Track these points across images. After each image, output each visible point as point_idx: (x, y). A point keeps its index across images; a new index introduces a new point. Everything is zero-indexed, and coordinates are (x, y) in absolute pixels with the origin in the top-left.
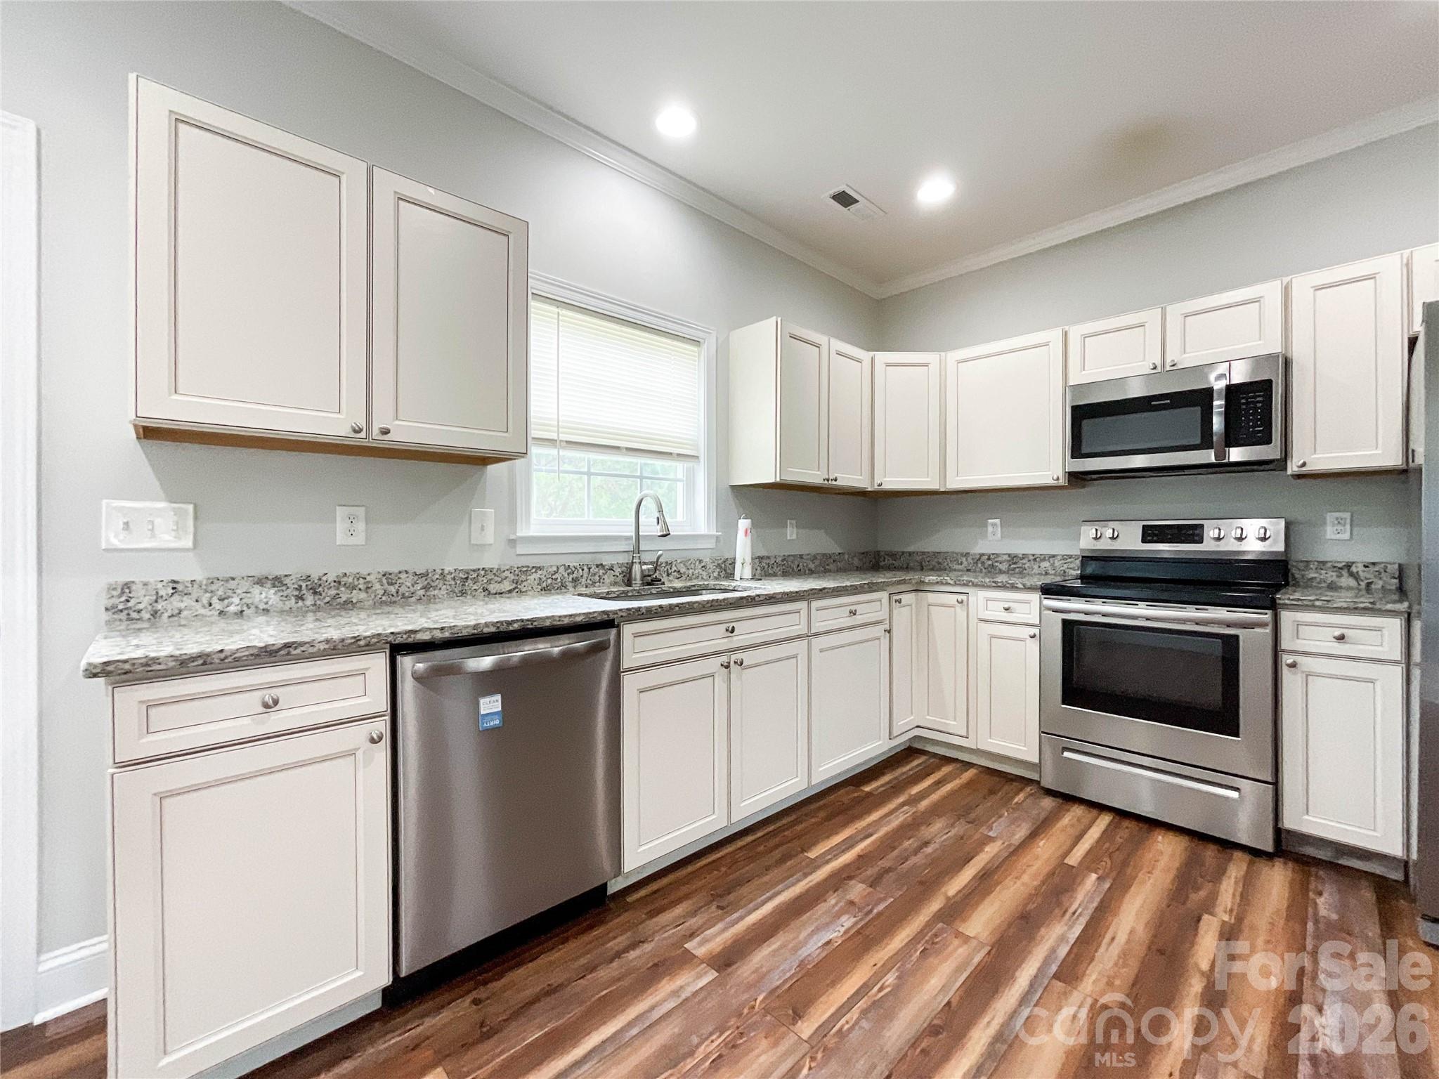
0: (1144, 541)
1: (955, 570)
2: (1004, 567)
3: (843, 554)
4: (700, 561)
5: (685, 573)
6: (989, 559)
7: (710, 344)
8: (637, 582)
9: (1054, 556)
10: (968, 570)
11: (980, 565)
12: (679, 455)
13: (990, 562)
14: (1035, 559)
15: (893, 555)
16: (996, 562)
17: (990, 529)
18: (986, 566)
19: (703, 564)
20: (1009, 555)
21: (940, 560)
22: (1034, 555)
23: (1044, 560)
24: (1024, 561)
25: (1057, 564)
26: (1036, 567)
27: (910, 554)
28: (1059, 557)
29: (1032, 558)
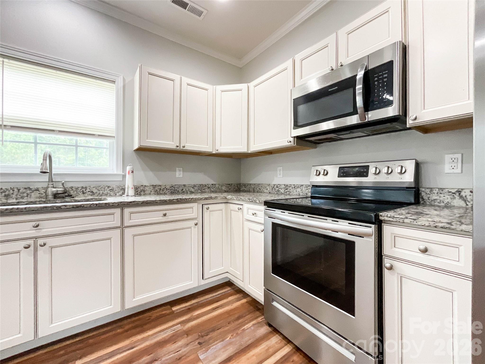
0: (339, 176)
1: (265, 193)
2: (282, 191)
3: (215, 185)
4: (109, 187)
5: (96, 193)
6: (277, 187)
7: (120, 82)
8: (50, 197)
9: (302, 185)
10: (270, 193)
11: (274, 190)
12: (99, 135)
13: (278, 189)
14: (295, 187)
15: (245, 185)
16: (280, 188)
17: (278, 172)
18: (276, 190)
19: (110, 188)
20: (285, 185)
21: (260, 188)
22: (294, 185)
23: (298, 187)
24: (291, 188)
25: (304, 189)
26: (295, 191)
27: (250, 184)
28: (304, 186)
29: (293, 186)
